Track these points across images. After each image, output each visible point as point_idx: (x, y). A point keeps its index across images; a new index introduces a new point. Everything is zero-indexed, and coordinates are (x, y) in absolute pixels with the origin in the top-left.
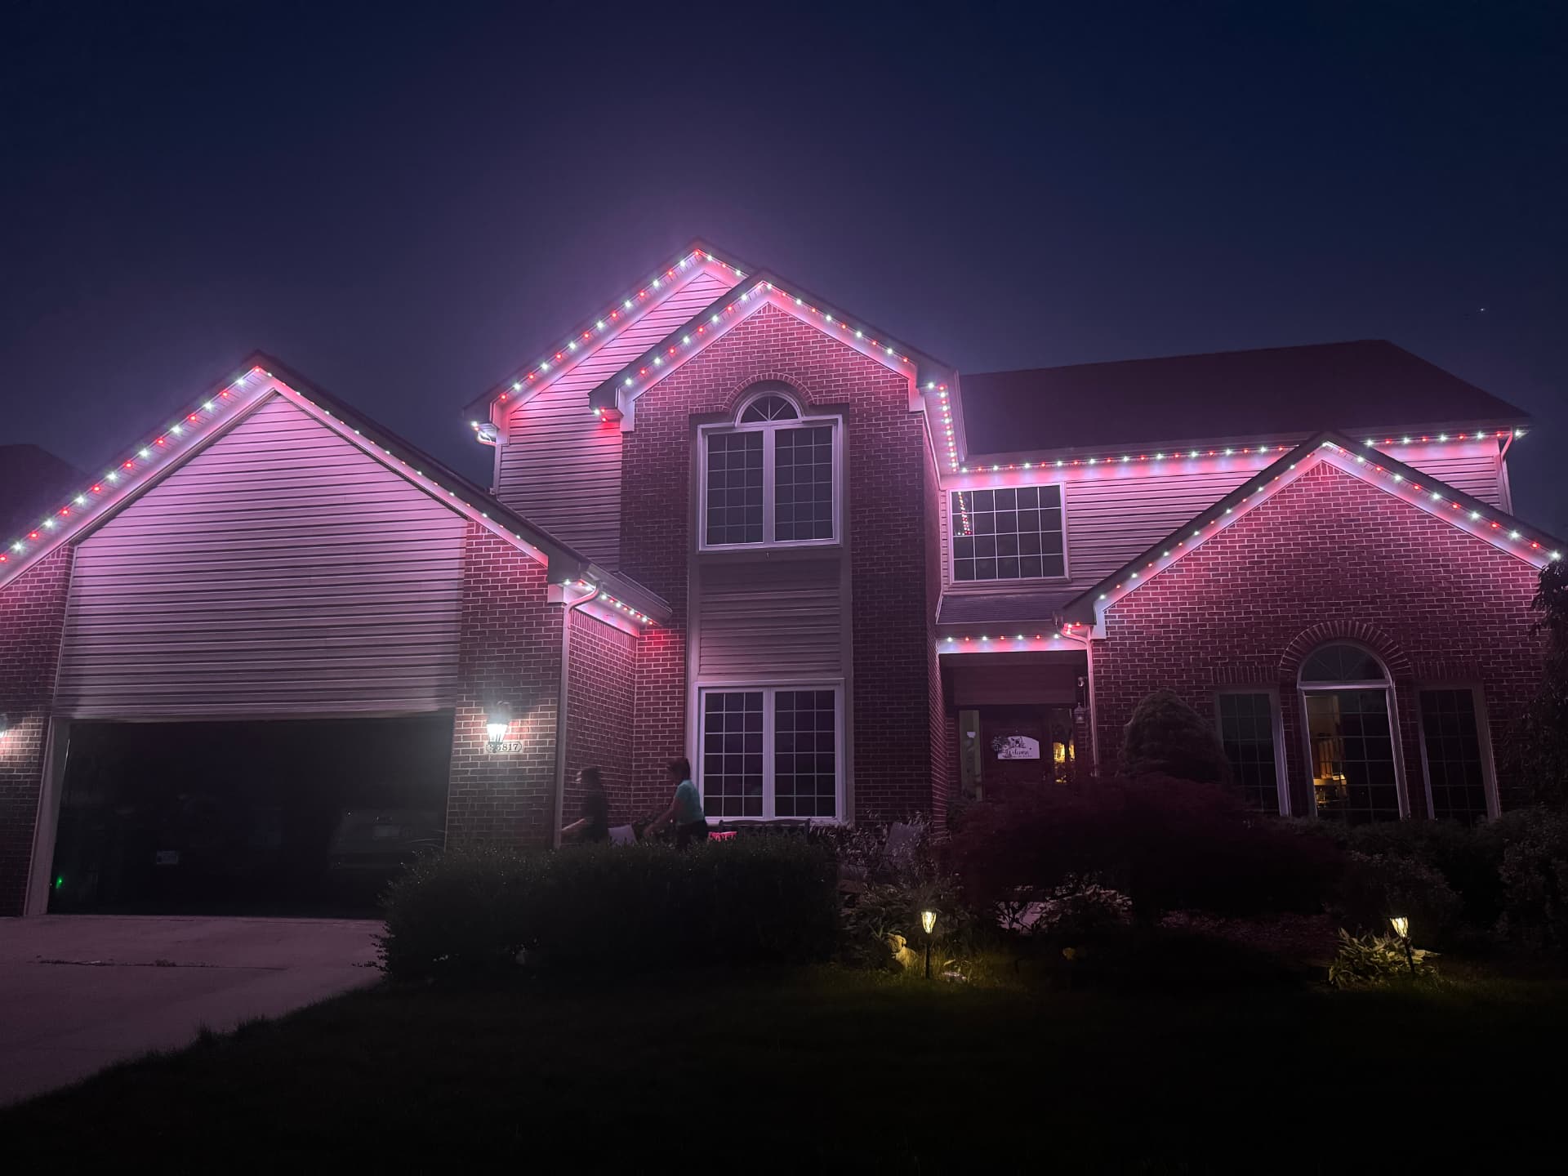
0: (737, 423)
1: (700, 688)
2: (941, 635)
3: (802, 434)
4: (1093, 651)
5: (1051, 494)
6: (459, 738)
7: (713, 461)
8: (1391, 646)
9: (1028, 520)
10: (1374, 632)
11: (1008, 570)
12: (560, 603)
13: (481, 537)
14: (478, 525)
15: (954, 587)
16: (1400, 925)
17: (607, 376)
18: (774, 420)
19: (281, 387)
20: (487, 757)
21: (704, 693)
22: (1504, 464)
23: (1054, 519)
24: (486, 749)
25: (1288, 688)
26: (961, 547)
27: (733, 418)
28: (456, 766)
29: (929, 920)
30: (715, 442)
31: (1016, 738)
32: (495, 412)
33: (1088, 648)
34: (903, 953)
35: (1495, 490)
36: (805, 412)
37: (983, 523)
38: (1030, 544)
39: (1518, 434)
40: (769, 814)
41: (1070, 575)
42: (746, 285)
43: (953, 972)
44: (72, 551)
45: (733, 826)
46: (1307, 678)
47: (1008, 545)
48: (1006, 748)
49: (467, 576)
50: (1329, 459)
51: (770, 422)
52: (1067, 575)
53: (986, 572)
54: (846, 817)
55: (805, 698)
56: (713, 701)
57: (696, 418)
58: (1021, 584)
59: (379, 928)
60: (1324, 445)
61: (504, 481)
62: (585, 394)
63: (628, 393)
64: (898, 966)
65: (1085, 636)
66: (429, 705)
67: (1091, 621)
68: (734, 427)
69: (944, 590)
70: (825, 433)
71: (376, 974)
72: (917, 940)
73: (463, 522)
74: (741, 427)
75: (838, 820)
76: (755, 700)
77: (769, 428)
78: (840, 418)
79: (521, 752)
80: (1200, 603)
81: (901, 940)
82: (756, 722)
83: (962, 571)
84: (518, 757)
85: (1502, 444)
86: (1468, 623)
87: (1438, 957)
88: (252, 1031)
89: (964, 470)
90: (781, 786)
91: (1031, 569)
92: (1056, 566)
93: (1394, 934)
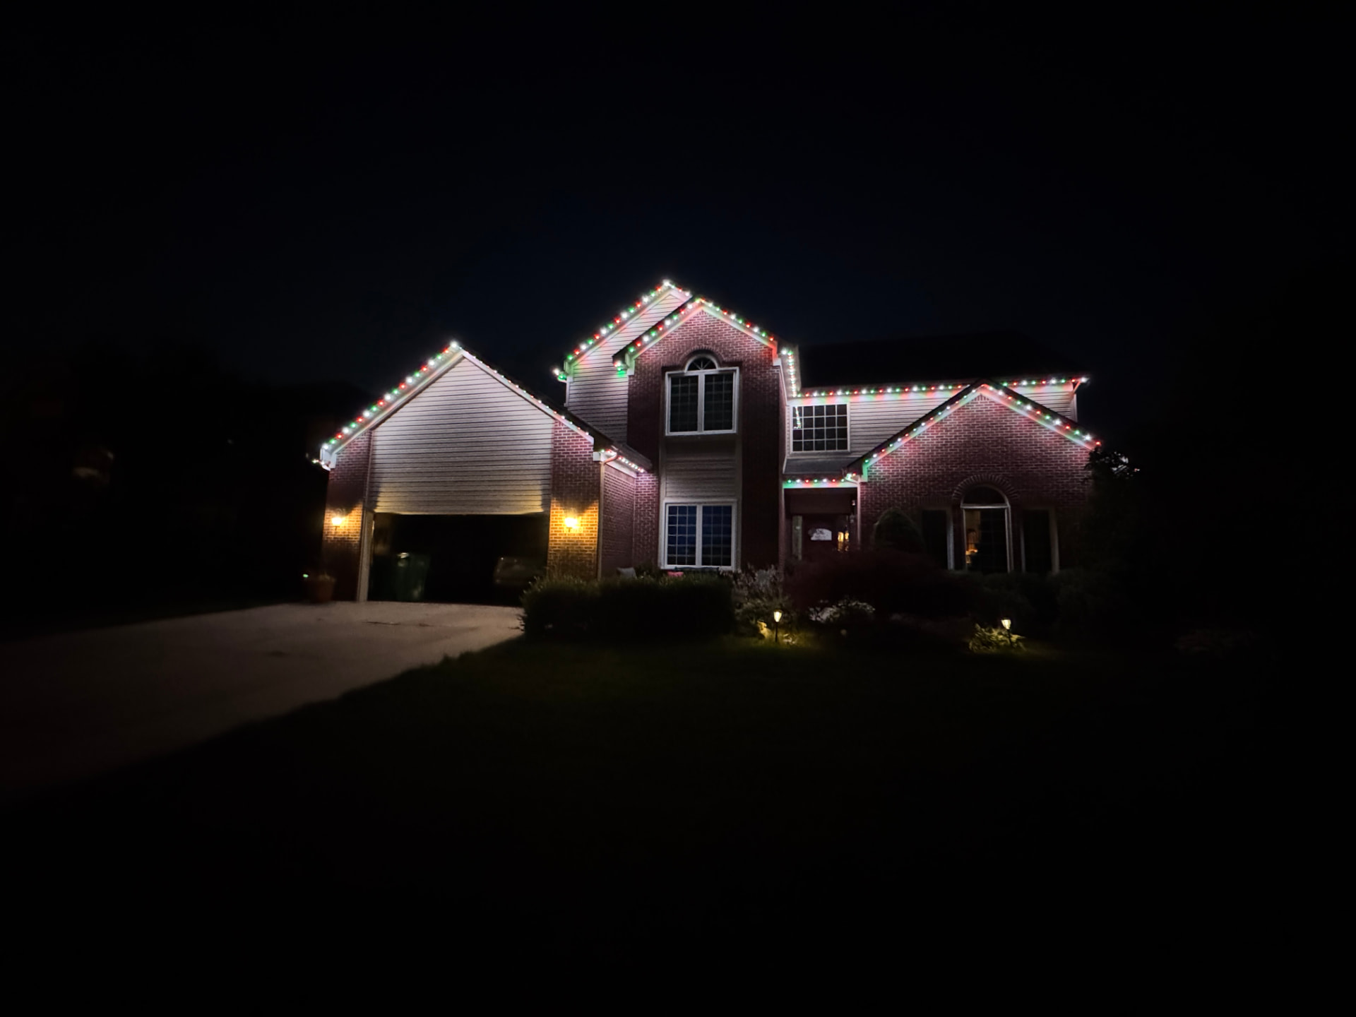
0: (686, 370)
1: (666, 504)
2: (785, 479)
3: (718, 377)
4: (861, 488)
5: (843, 409)
6: (552, 525)
7: (673, 391)
8: (1009, 488)
9: (831, 422)
10: (1002, 481)
11: (820, 446)
12: (599, 461)
13: (560, 428)
14: (560, 423)
15: (792, 455)
16: (1006, 623)
17: (622, 347)
18: (706, 369)
19: (466, 354)
20: (565, 534)
21: (668, 506)
22: (1075, 396)
23: (843, 421)
24: (565, 531)
25: (956, 507)
26: (797, 434)
27: (683, 368)
28: (552, 538)
29: (778, 616)
30: (674, 380)
31: (820, 530)
32: (566, 366)
33: (859, 487)
34: (765, 631)
35: (1069, 409)
36: (720, 365)
37: (808, 423)
38: (831, 433)
39: (1084, 380)
40: (698, 565)
41: (851, 447)
42: (691, 300)
43: (788, 639)
44: (371, 433)
45: (682, 570)
46: (967, 502)
47: (820, 434)
48: (815, 535)
49: (555, 447)
50: (985, 394)
51: (702, 371)
52: (849, 449)
53: (809, 447)
54: (737, 567)
55: (717, 509)
56: (672, 510)
57: (665, 369)
58: (826, 454)
59: (521, 611)
60: (982, 386)
61: (571, 400)
62: (610, 356)
63: (632, 355)
64: (762, 636)
65: (857, 480)
66: (540, 510)
67: (860, 472)
68: (683, 373)
69: (787, 457)
70: (729, 376)
71: (519, 633)
72: (772, 625)
73: (552, 421)
74: (687, 372)
75: (732, 568)
76: (693, 510)
77: (701, 374)
78: (737, 368)
79: (582, 532)
80: (915, 464)
81: (764, 625)
82: (693, 520)
83: (797, 447)
84: (580, 534)
85: (1075, 384)
86: (1050, 477)
87: (1023, 639)
88: (467, 657)
89: (799, 396)
90: (705, 551)
91: (831, 446)
92: (843, 445)
93: (1003, 627)
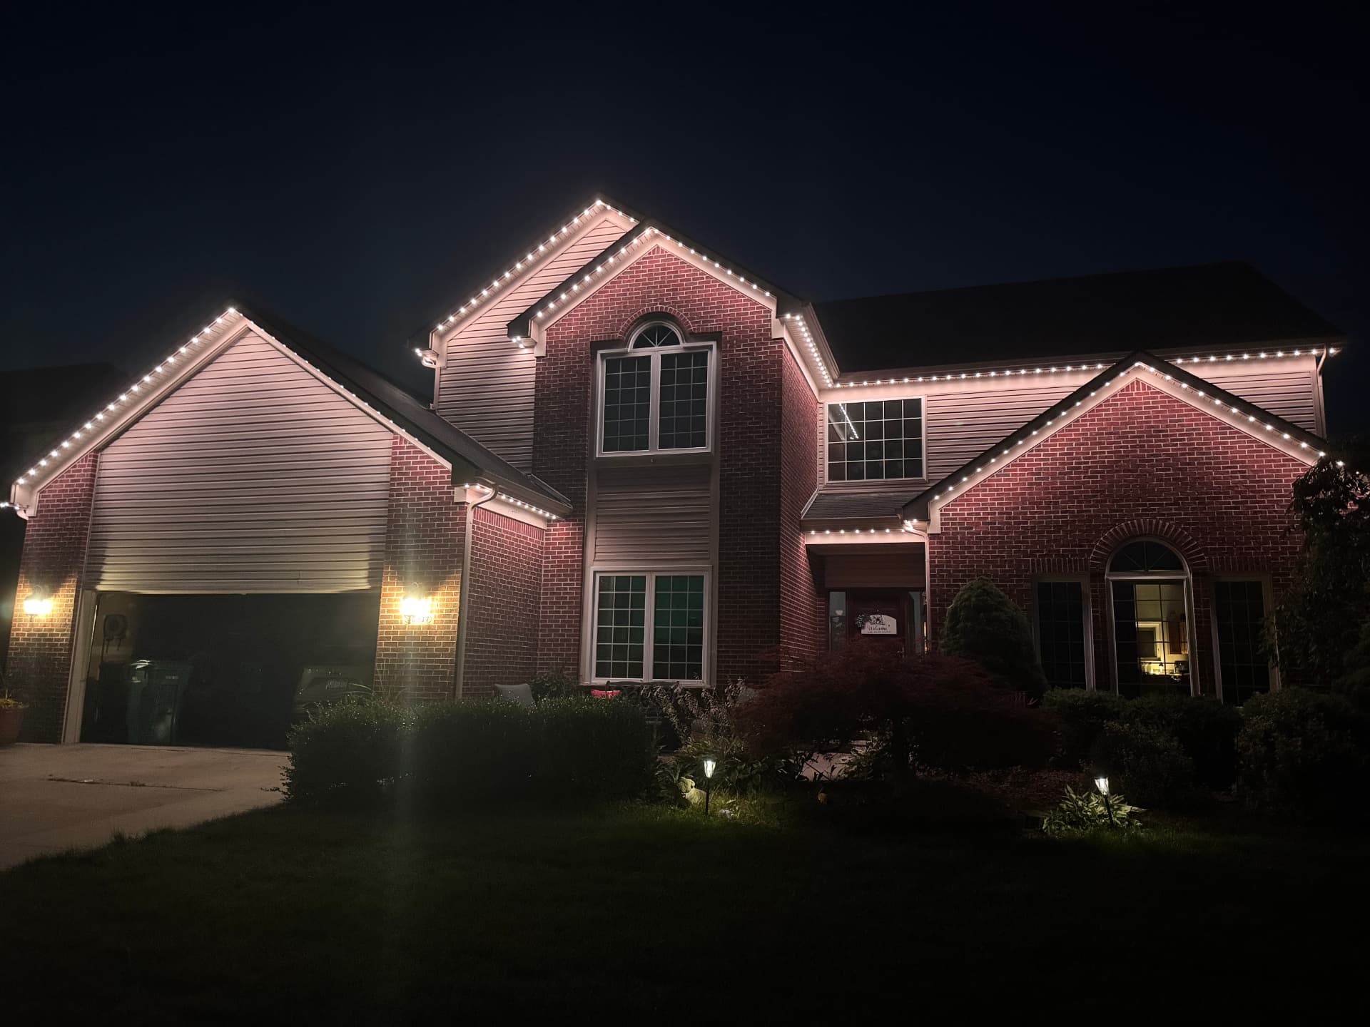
0: (630, 348)
1: (595, 572)
2: (805, 528)
3: (683, 358)
4: (930, 543)
5: (914, 406)
6: (383, 611)
7: (610, 381)
8: (1189, 543)
9: (893, 429)
10: (1175, 530)
11: (874, 472)
12: (464, 503)
13: (403, 448)
14: (401, 437)
15: (828, 486)
16: (1102, 784)
17: (523, 310)
18: (663, 344)
19: (252, 325)
20: (405, 627)
21: (598, 576)
22: (1320, 379)
23: (915, 428)
24: (404, 621)
25: (1097, 576)
26: (834, 453)
27: (626, 344)
28: (382, 632)
29: (709, 767)
30: (611, 364)
31: (876, 616)
32: (434, 341)
33: (926, 541)
34: (692, 793)
35: (1310, 402)
36: (686, 339)
38: (893, 449)
39: (1332, 351)
40: (647, 677)
41: (927, 476)
42: (636, 231)
44: (97, 457)
45: (618, 686)
46: (1114, 569)
47: (874, 450)
48: (868, 624)
49: (392, 479)
50: (1143, 377)
51: (656, 348)
52: (925, 477)
53: (855, 473)
54: (710, 682)
55: (680, 581)
56: (604, 583)
57: (596, 346)
60: (1137, 364)
61: (443, 398)
62: (504, 325)
63: (540, 324)
65: (925, 531)
66: (364, 585)
67: (925, 517)
68: (627, 353)
69: (820, 487)
70: (702, 357)
73: (391, 435)
74: (631, 350)
75: (702, 682)
76: (640, 582)
77: (656, 353)
78: (714, 344)
79: (432, 624)
80: (1023, 503)
81: (690, 782)
82: (640, 601)
83: (835, 473)
84: (429, 627)
85: (1318, 359)
86: (1260, 523)
87: (1144, 812)
89: (838, 385)
90: (659, 653)
91: (893, 471)
92: (915, 469)
93: (1098, 792)
